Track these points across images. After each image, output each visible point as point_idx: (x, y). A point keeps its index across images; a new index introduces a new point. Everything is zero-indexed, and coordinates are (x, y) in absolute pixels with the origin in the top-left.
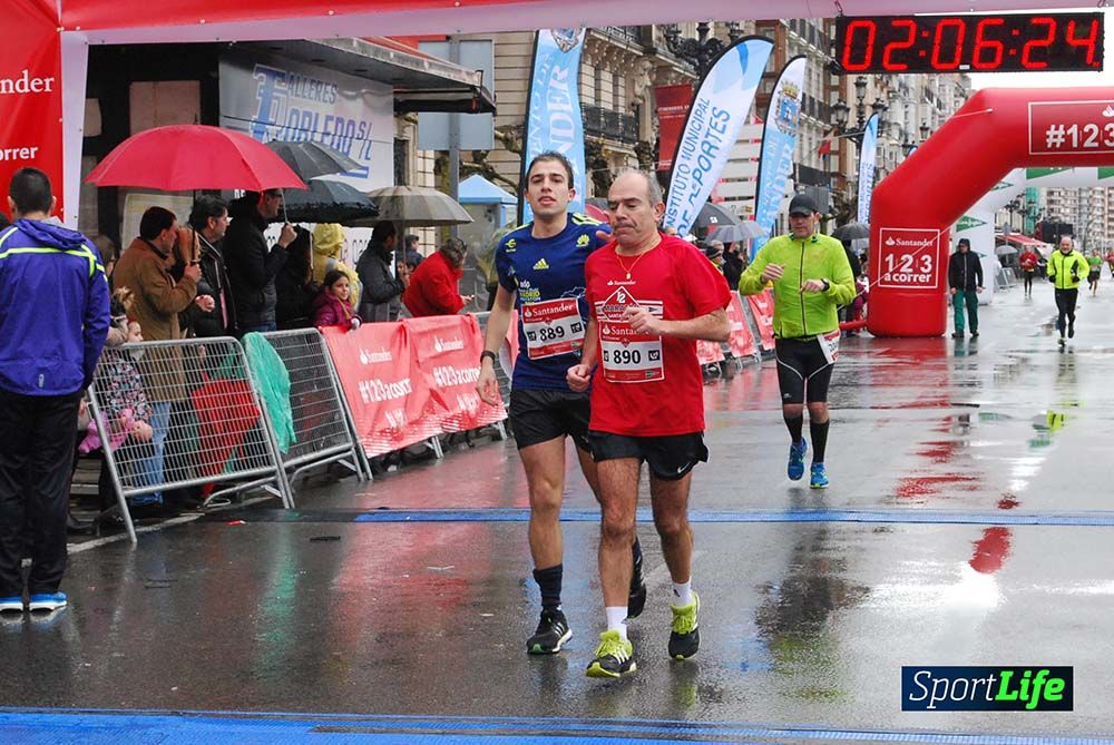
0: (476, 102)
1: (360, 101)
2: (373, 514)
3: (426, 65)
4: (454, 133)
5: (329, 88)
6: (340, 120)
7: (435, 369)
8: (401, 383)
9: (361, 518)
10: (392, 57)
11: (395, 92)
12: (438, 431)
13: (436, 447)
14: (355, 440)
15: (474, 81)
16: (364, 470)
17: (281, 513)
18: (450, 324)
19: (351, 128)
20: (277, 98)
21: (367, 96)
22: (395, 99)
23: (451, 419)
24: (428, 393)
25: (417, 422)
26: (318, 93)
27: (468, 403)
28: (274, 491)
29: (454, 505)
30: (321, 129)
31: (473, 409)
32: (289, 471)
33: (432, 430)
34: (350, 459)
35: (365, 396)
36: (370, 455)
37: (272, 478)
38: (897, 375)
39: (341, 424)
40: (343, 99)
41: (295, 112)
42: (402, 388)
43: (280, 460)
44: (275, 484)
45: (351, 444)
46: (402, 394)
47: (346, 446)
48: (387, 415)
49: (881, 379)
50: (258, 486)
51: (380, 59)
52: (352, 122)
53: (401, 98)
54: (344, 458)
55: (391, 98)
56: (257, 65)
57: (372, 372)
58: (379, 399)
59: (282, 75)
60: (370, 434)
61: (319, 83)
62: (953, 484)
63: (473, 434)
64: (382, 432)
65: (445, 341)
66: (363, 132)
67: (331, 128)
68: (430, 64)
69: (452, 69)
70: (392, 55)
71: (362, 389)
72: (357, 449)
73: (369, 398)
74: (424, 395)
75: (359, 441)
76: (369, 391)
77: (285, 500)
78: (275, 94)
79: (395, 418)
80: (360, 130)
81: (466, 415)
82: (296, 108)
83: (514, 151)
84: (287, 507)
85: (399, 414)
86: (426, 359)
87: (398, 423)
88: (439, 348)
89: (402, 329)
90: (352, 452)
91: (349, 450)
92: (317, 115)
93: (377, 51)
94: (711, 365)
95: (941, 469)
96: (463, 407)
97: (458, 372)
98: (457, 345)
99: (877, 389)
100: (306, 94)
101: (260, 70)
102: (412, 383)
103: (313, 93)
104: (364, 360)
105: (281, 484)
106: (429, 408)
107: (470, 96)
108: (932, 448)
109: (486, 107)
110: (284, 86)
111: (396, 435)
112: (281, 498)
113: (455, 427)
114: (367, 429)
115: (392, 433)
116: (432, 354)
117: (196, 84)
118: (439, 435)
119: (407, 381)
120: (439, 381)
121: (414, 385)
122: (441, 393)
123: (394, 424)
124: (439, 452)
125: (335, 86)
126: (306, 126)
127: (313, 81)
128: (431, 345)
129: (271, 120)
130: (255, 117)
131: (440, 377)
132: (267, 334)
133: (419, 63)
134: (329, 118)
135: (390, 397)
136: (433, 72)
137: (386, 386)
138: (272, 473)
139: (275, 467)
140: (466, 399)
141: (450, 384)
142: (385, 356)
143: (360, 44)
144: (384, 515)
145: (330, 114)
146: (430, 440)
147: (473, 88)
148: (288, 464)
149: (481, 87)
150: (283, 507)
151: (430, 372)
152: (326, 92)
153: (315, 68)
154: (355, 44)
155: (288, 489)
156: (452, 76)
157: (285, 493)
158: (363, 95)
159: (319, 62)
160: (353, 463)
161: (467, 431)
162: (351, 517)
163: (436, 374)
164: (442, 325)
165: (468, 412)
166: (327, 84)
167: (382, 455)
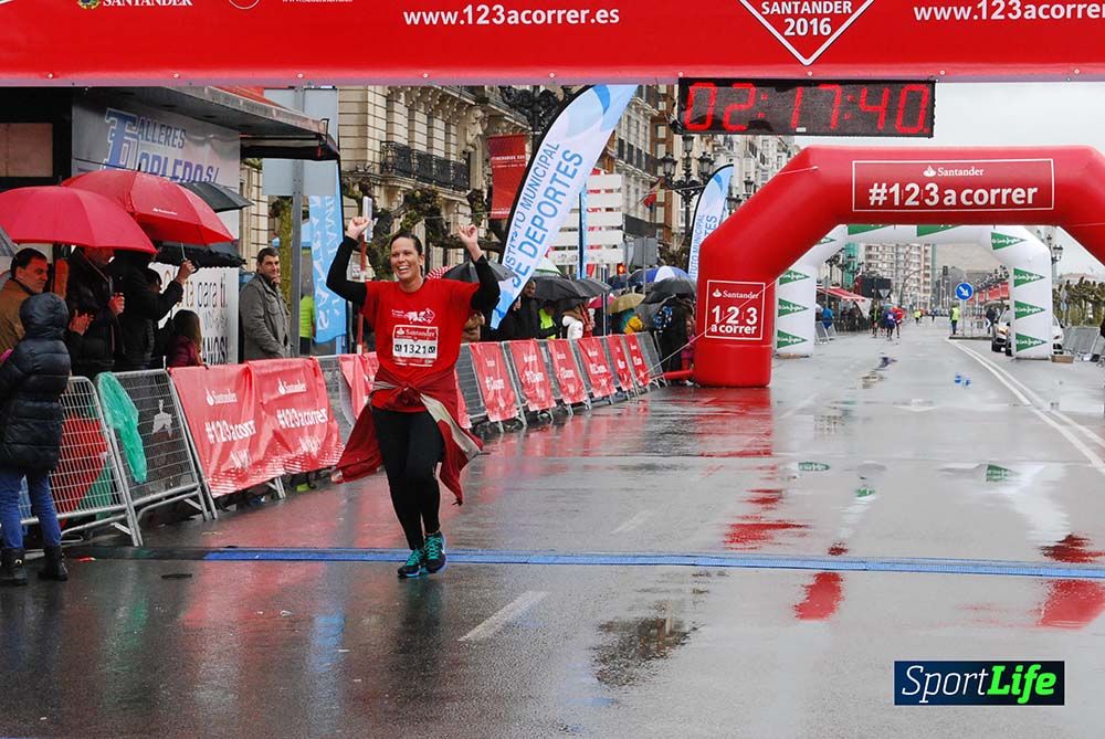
0: (322, 150)
1: (208, 147)
2: (220, 552)
3: (274, 112)
4: (298, 179)
5: (178, 133)
6: (188, 165)
7: (279, 411)
8: (246, 425)
9: (211, 556)
10: (241, 103)
11: (242, 138)
12: (281, 472)
13: (279, 487)
14: (200, 480)
15: (321, 129)
16: (209, 509)
17: (130, 550)
18: (293, 367)
19: (199, 172)
20: (128, 142)
21: (214, 141)
22: (242, 146)
23: (294, 461)
24: (271, 435)
25: (261, 463)
26: (167, 137)
27: (310, 445)
28: (123, 528)
29: (300, 544)
30: (169, 173)
31: (315, 450)
32: (137, 508)
33: (275, 470)
34: (195, 499)
35: (211, 437)
36: (216, 494)
37: (123, 516)
38: (724, 424)
39: (188, 463)
40: (191, 145)
41: (145, 156)
42: (246, 429)
43: (129, 497)
44: (124, 522)
45: (198, 483)
46: (247, 435)
47: (193, 485)
48: (232, 456)
49: (707, 427)
50: (109, 523)
51: (229, 105)
52: (199, 167)
53: (247, 144)
54: (191, 498)
55: (239, 142)
56: (109, 109)
57: (217, 413)
58: (224, 440)
59: (133, 120)
60: (216, 473)
61: (168, 128)
62: (784, 530)
63: (314, 475)
64: (228, 472)
65: (288, 384)
66: (210, 176)
67: (179, 173)
68: (278, 112)
69: (299, 117)
70: (241, 102)
71: (208, 430)
72: (203, 488)
73: (215, 439)
74: (267, 436)
75: (205, 481)
76: (217, 432)
77: (134, 538)
78: (126, 138)
79: (239, 459)
80: (208, 174)
81: (308, 457)
82: (145, 151)
83: (350, 197)
84: (136, 544)
85: (244, 455)
86: (269, 402)
87: (243, 464)
88: (282, 391)
89: (247, 372)
90: (198, 492)
91: (195, 489)
92: (166, 159)
93: (227, 98)
94: (543, 412)
95: (771, 516)
96: (305, 449)
97: (300, 415)
98: (300, 387)
99: (706, 438)
100: (156, 138)
101: (111, 114)
102: (255, 425)
103: (163, 137)
104: (211, 401)
105: (130, 522)
106: (272, 450)
107: (316, 143)
108: (762, 495)
109: (330, 154)
110: (134, 131)
111: (240, 475)
112: (130, 536)
113: (297, 469)
114: (212, 469)
115: (236, 473)
116: (276, 396)
117: (48, 127)
118: (283, 477)
119: (251, 422)
120: (282, 422)
121: (259, 426)
122: (284, 436)
123: (238, 465)
124: (282, 493)
125: (184, 131)
126: (155, 170)
127: (162, 126)
128: (274, 389)
129: (122, 163)
130: (106, 160)
131: (285, 418)
132: (118, 374)
133: (266, 110)
134: (177, 163)
135: (235, 438)
136: (280, 120)
137: (232, 427)
138: (123, 511)
139: (124, 506)
140: (308, 441)
141: (293, 426)
142: (231, 398)
143: (211, 91)
144: (231, 553)
145: (179, 158)
146: (272, 481)
147: (318, 136)
148: (137, 502)
149: (327, 135)
150: (133, 545)
151: (274, 414)
152: (175, 137)
153: (166, 114)
154: (206, 90)
155: (137, 527)
156: (299, 124)
157: (133, 530)
158: (208, 141)
159: (171, 108)
160: (199, 503)
161: (308, 473)
162: (201, 555)
163: (280, 416)
164: (287, 368)
165: (310, 454)
166: (176, 129)
167: (226, 495)
